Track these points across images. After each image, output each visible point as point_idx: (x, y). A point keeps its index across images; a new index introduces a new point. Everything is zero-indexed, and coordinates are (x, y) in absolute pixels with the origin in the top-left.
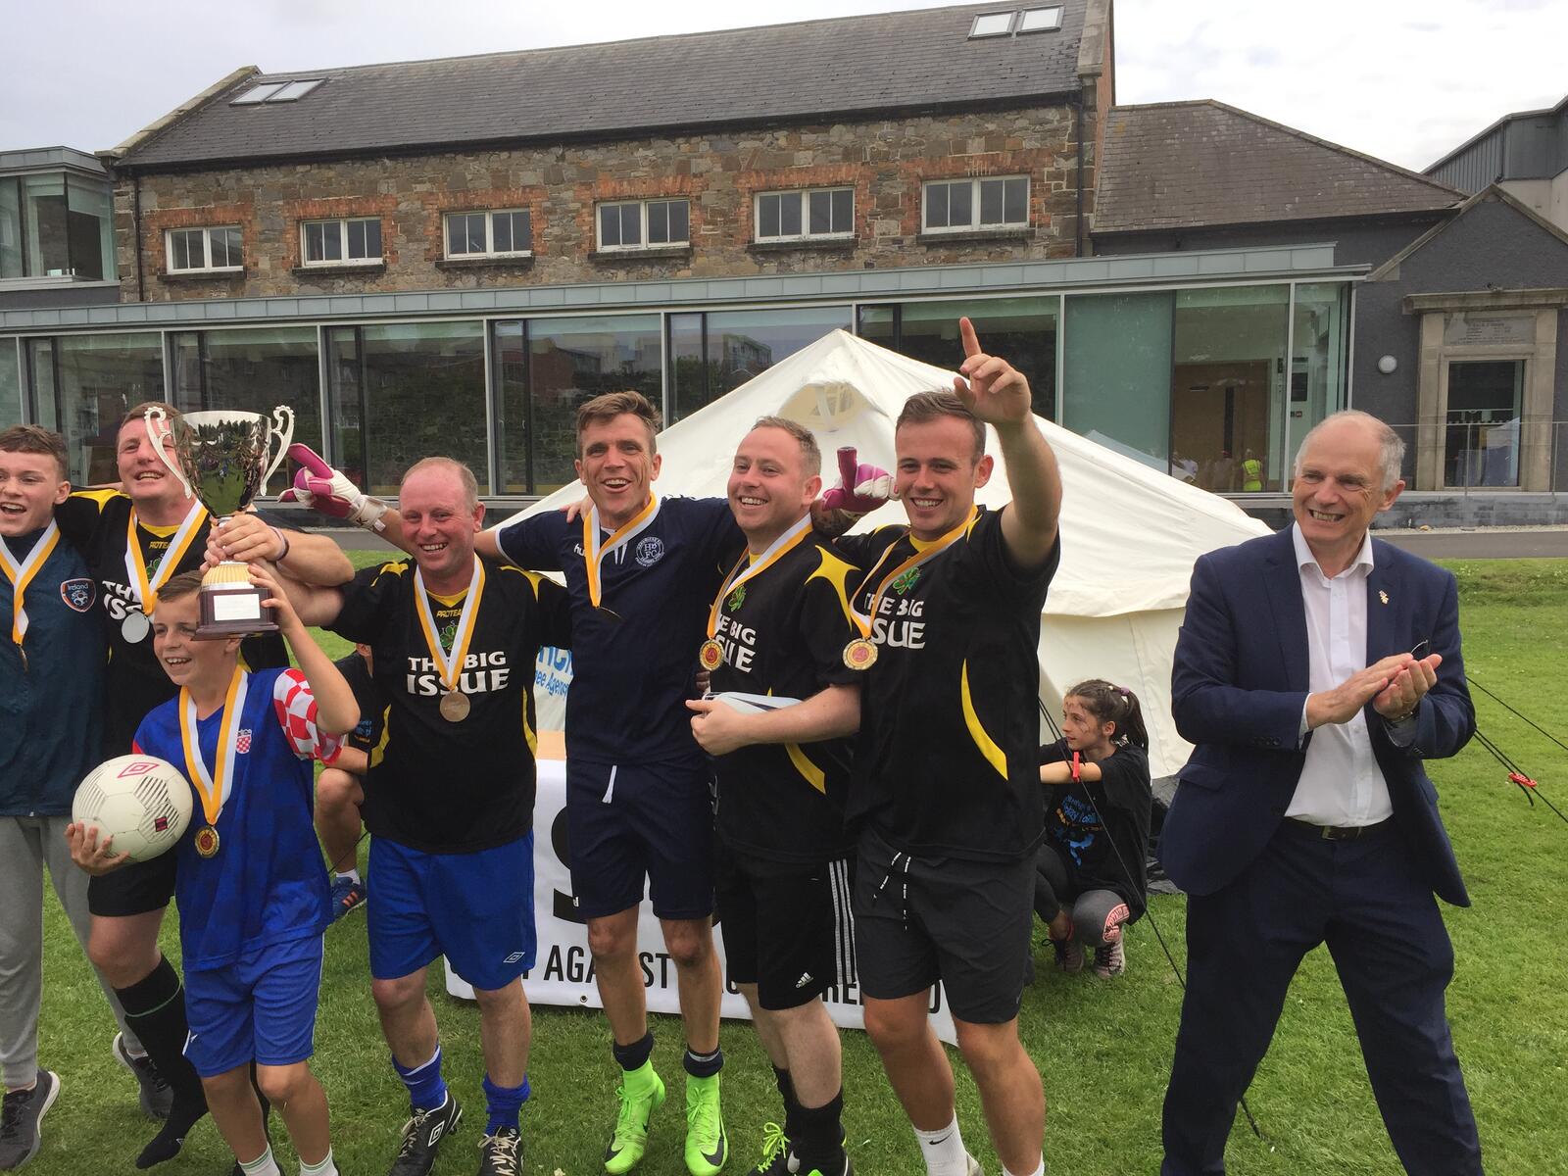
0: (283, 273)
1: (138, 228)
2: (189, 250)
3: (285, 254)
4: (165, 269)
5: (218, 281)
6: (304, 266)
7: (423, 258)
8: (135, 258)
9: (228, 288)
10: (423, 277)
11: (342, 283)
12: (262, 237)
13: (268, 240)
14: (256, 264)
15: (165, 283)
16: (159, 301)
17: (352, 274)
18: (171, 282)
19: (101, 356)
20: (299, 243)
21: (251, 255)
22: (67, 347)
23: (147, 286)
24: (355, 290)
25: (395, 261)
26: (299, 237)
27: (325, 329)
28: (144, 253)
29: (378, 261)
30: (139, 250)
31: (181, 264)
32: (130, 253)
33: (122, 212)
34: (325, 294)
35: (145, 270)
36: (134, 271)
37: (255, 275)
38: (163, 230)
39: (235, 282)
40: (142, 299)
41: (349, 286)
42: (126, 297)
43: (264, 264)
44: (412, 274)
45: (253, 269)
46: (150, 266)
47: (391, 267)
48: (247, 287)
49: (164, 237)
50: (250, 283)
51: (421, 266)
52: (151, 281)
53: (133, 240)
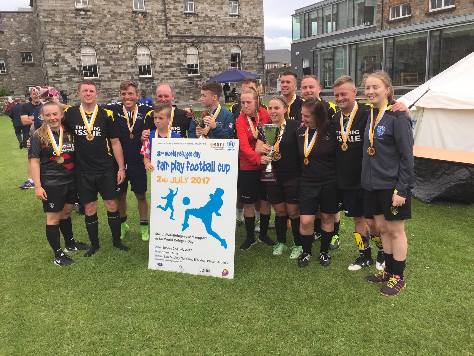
0: (423, 15)
1: (383, 8)
2: (396, 12)
3: (424, 9)
4: (389, 19)
5: (403, 20)
6: (429, 12)
7: (469, 2)
8: (381, 17)
9: (406, 22)
10: (468, 9)
11: (441, 15)
12: (417, 4)
13: (419, 5)
14: (415, 13)
15: (389, 23)
16: (387, 29)
17: (444, 12)
18: (390, 23)
19: (370, 47)
20: (428, 5)
21: (413, 10)
22: (360, 46)
23: (383, 25)
24: (445, 17)
25: (459, 5)
26: (429, 2)
27: (430, 32)
28: (384, 15)
29: (453, 6)
30: (382, 14)
31: (393, 17)
32: (380, 15)
33: (379, 4)
34: (435, 20)
35: (383, 20)
36: (380, 21)
37: (414, 17)
38: (389, 7)
39: (408, 20)
40: (382, 29)
41: (443, 16)
42: (378, 29)
43: (417, 13)
44: (465, 9)
45: (414, 15)
46: (385, 19)
47: (458, 7)
48: (411, 21)
49: (389, 9)
50: (413, 19)
51: (468, 6)
52: (385, 23)
53: (381, 12)
